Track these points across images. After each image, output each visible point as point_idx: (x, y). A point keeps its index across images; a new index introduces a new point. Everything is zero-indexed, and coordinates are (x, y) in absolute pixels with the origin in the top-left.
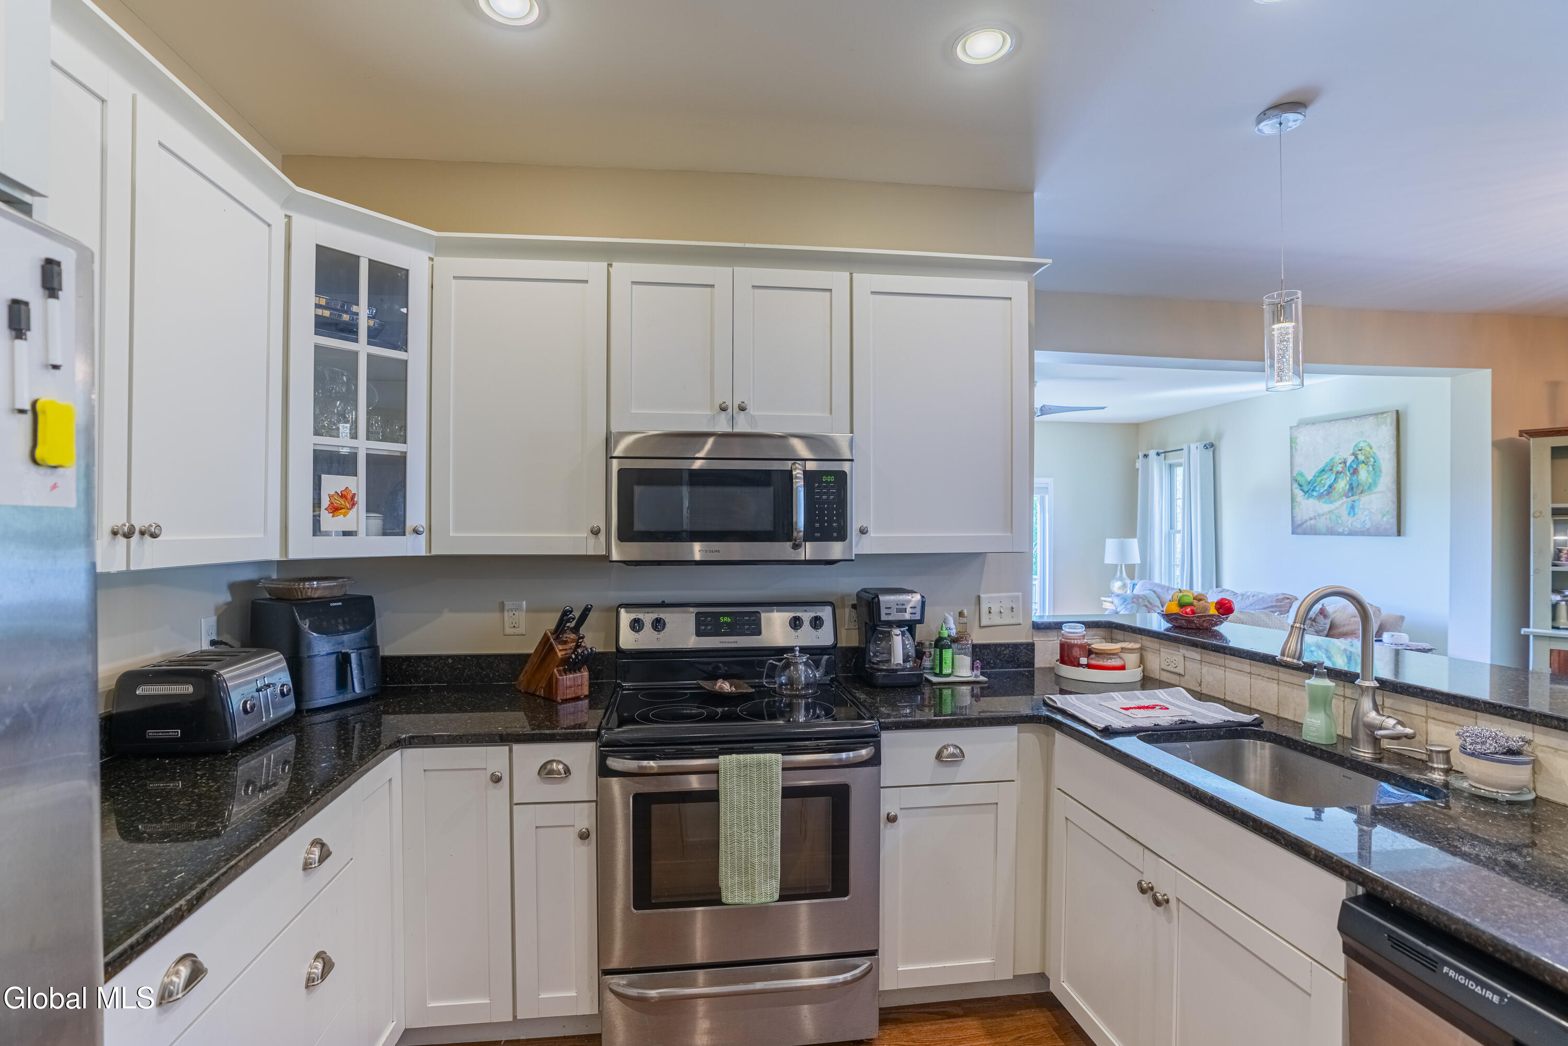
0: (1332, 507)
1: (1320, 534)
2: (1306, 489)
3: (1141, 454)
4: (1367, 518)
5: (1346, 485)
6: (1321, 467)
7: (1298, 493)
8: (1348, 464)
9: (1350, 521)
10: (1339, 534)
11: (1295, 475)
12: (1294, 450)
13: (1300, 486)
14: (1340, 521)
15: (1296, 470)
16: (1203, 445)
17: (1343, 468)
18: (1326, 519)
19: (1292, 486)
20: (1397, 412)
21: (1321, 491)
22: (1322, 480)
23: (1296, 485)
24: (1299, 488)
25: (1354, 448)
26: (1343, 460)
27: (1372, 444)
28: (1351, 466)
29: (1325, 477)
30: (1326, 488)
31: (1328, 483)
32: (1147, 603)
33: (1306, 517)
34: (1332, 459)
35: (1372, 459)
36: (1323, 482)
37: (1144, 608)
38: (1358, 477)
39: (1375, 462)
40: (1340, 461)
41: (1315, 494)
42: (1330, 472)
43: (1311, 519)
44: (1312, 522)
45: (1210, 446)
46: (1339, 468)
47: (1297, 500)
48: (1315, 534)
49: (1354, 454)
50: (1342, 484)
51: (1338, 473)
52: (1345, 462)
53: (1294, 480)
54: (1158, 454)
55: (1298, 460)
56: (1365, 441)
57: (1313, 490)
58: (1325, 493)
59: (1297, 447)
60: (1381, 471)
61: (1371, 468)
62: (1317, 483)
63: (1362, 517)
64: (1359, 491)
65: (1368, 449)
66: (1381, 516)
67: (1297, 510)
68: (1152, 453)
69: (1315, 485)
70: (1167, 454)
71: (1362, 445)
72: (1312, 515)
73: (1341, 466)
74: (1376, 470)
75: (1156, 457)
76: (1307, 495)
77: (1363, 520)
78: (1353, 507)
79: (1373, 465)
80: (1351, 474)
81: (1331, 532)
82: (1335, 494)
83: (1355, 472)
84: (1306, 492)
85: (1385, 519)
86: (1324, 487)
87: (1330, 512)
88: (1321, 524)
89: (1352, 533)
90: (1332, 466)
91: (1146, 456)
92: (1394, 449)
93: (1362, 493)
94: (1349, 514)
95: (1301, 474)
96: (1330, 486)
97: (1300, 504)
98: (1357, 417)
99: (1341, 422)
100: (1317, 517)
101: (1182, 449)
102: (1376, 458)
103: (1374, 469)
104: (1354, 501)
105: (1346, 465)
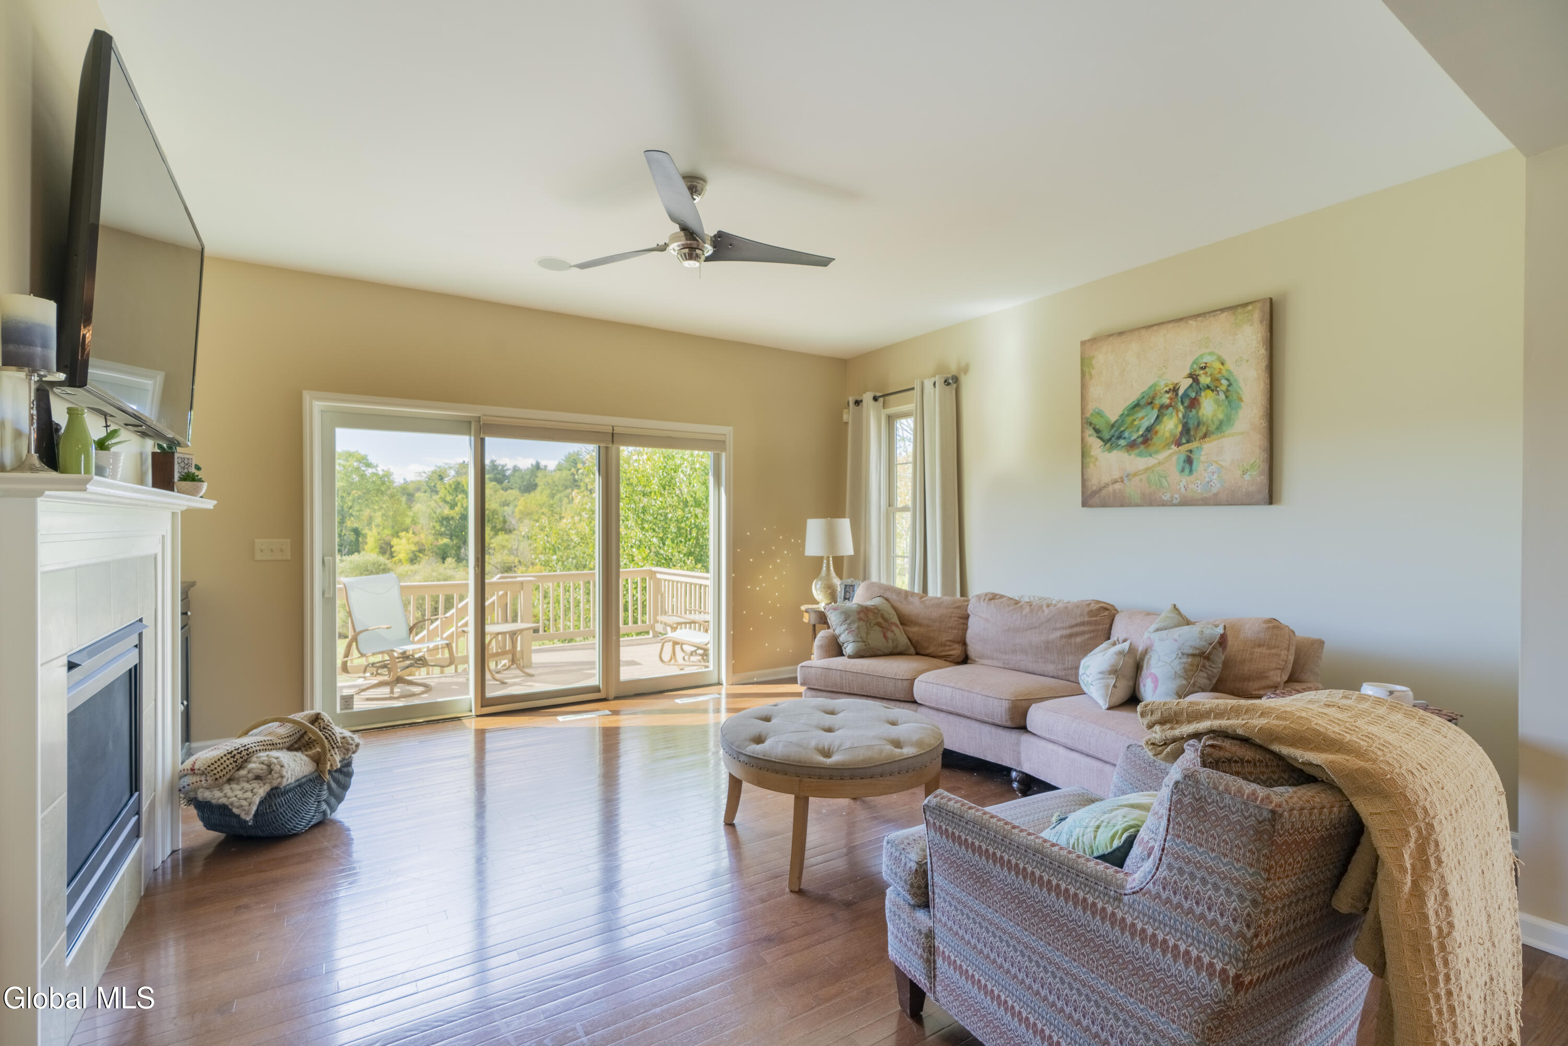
0: (1151, 461)
1: (1130, 505)
2: (1107, 436)
3: (851, 400)
4: (1215, 476)
5: (1176, 426)
6: (1132, 398)
7: (1095, 444)
8: (1181, 392)
9: (1184, 483)
10: (1164, 504)
11: (1088, 415)
12: (1087, 376)
13: (1097, 431)
14: (1165, 483)
15: (1091, 407)
16: (943, 380)
17: (1171, 399)
18: (1141, 480)
19: (1083, 432)
20: (1271, 299)
21: (1133, 438)
22: (1134, 420)
23: (1090, 431)
24: (1095, 434)
25: (1192, 366)
26: (1171, 387)
27: (1225, 357)
28: (1186, 394)
29: (1140, 415)
30: (1141, 433)
31: (1146, 423)
32: (880, 620)
33: (1106, 479)
34: (1155, 385)
35: (1224, 382)
36: (1136, 423)
37: (877, 628)
38: (1198, 412)
39: (1230, 385)
40: (1167, 389)
41: (1122, 442)
42: (1149, 407)
43: (1115, 482)
44: (1117, 486)
45: (953, 382)
46: (1166, 400)
47: (1092, 454)
48: (1122, 506)
49: (1194, 377)
50: (1171, 425)
51: (1163, 407)
52: (1175, 390)
53: (1087, 423)
54: (875, 399)
55: (1095, 390)
56: (1211, 354)
57: (1119, 437)
58: (1140, 440)
59: (1093, 372)
60: (1241, 399)
61: (1222, 396)
62: (1126, 426)
63: (1206, 475)
64: (1201, 434)
65: (1218, 365)
66: (1240, 472)
67: (1091, 470)
68: (867, 397)
69: (1122, 429)
70: (887, 398)
71: (1207, 359)
72: (1116, 475)
73: (1167, 395)
74: (1231, 397)
75: (872, 402)
76: (1108, 445)
77: (1207, 479)
78: (1189, 461)
79: (1227, 393)
80: (1187, 408)
81: (1150, 501)
82: (1156, 441)
83: (1194, 404)
84: (1106, 442)
85: (1247, 477)
86: (1138, 430)
87: (1147, 469)
88: (1132, 489)
89: (1186, 502)
90: (1153, 398)
91: (858, 403)
92: (1264, 363)
93: (1205, 436)
94: (1183, 471)
95: (1099, 414)
96: (1149, 429)
97: (1097, 459)
98: (1198, 315)
99: (1170, 326)
100: (1125, 478)
101: (913, 389)
102: (1232, 379)
103: (1227, 397)
104: (1191, 451)
105: (1177, 395)
